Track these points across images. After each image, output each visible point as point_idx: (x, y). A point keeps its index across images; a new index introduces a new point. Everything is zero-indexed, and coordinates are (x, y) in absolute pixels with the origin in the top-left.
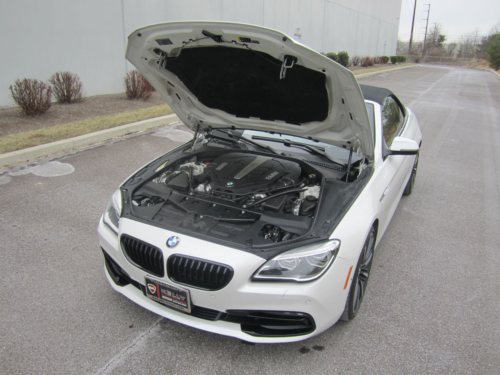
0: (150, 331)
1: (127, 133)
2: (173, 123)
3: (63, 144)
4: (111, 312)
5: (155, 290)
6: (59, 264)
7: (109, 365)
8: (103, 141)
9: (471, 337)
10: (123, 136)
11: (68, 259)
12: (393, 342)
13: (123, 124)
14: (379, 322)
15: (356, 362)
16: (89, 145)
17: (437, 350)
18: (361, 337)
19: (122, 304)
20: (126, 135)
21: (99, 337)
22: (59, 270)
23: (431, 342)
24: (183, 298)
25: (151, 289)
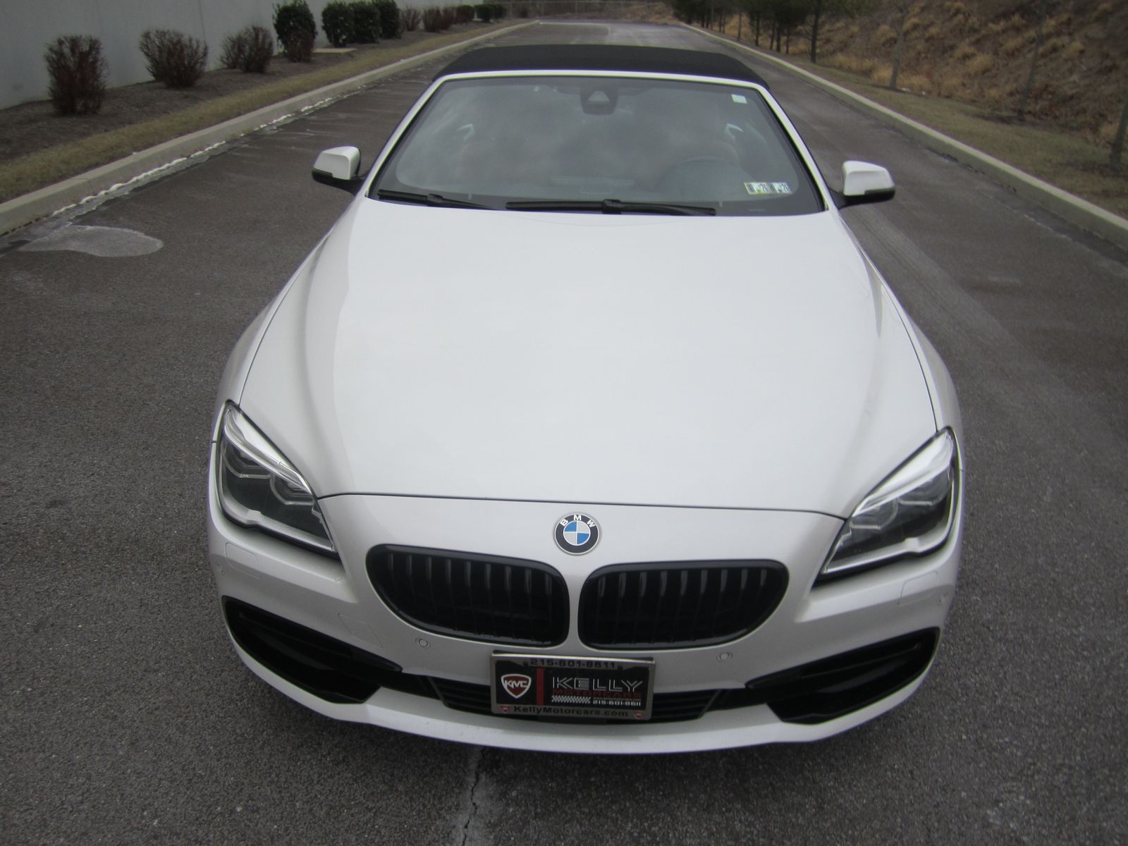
0: (474, 804)
2: (63, 210)
5: (528, 687)
6: (24, 691)
11: (42, 665)
12: (1007, 633)
19: (329, 754)
22: (40, 709)
23: (1064, 609)
24: (635, 685)
25: (512, 686)
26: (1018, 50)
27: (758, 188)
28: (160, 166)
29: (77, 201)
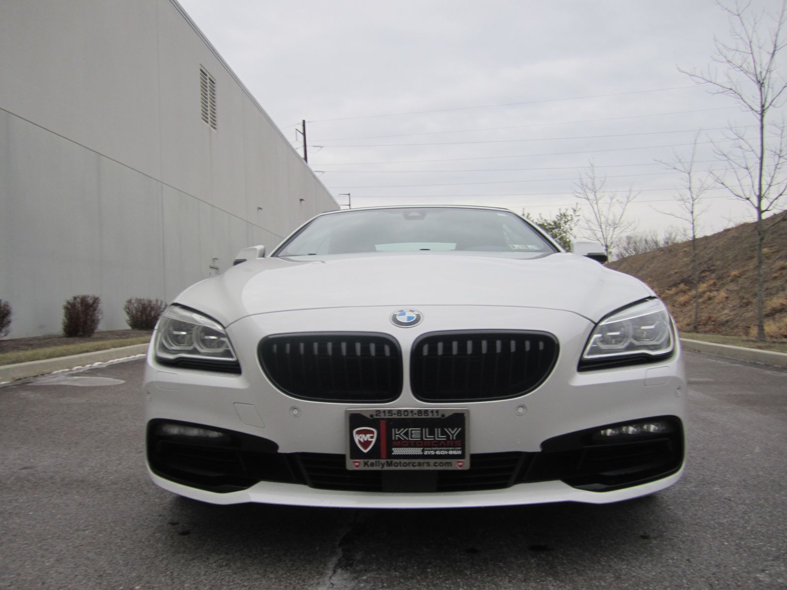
0: (332, 583)
2: (60, 371)
5: (374, 440)
24: (453, 433)
25: (362, 440)
26: (687, 302)
27: (518, 247)
28: (128, 356)
29: (70, 368)
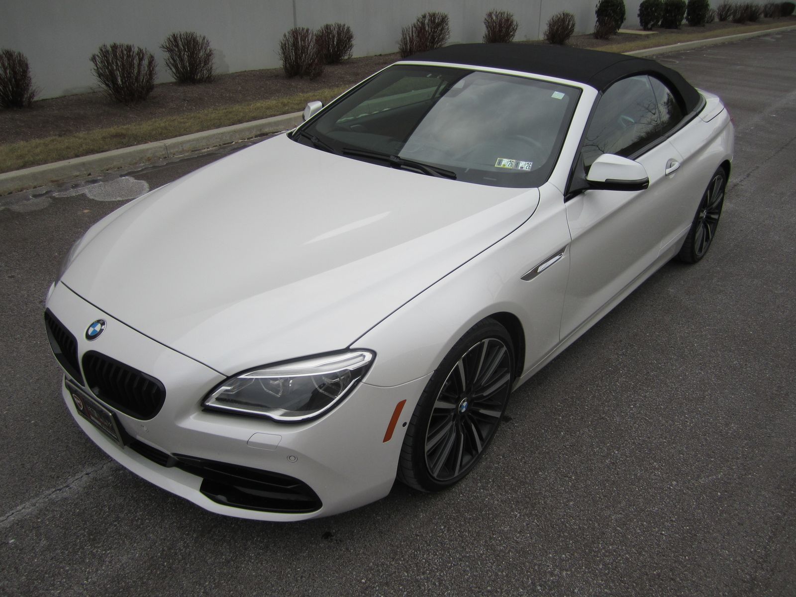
0: (103, 467)
1: (259, 133)
3: (148, 150)
4: (65, 428)
5: (82, 405)
7: (13, 514)
8: (217, 146)
9: (665, 558)
10: (252, 138)
12: (501, 545)
13: (255, 119)
14: (496, 502)
15: (407, 572)
16: (192, 151)
17: (579, 573)
18: (445, 527)
20: (256, 137)
21: (23, 467)
23: (576, 554)
24: (109, 424)
25: (77, 402)
27: (506, 163)
